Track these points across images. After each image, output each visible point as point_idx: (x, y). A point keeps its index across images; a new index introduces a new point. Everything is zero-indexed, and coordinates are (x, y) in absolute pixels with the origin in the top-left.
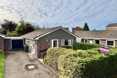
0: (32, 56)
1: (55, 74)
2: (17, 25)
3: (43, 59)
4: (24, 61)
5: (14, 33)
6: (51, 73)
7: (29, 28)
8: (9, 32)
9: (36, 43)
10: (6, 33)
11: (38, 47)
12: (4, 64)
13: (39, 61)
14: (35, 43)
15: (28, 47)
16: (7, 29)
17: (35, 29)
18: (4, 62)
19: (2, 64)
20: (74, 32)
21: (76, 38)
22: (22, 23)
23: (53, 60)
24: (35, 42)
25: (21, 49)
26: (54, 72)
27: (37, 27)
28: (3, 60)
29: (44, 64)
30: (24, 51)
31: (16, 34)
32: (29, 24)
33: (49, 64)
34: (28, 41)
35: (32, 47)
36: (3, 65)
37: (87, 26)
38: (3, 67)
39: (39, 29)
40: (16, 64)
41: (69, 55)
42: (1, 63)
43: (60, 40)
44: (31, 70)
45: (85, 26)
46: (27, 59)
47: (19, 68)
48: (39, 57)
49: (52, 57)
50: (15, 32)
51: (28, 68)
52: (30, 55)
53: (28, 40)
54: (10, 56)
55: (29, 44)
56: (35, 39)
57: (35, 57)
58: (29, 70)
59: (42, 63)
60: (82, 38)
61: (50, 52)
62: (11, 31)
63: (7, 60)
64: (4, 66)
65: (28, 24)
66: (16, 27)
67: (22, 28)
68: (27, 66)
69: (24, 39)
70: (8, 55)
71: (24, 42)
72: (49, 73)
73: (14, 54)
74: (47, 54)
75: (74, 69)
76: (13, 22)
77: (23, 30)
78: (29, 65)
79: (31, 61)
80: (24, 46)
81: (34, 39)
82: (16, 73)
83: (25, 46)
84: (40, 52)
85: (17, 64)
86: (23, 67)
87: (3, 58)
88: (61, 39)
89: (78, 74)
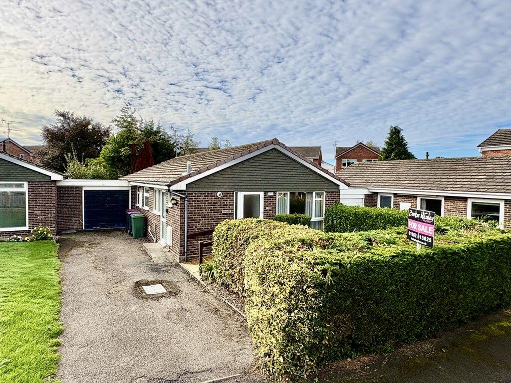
0: (160, 254)
1: (240, 315)
2: (106, 133)
3: (201, 262)
4: (129, 271)
5: (96, 164)
6: (224, 312)
7: (155, 145)
8: (76, 160)
9: (176, 204)
10: (66, 166)
11: (182, 217)
12: (58, 274)
13: (187, 272)
14: (174, 202)
15: (145, 221)
16: (68, 150)
17: (178, 151)
18: (57, 268)
19: (51, 275)
20: (344, 165)
21: (340, 188)
22: (126, 127)
23: (233, 265)
24: (173, 199)
25: (119, 230)
26: (236, 309)
27: (187, 143)
28: (56, 262)
29: (202, 283)
30: (131, 234)
31: (102, 169)
32: (155, 129)
33: (220, 281)
34: (147, 198)
35: (162, 220)
36: (56, 279)
37: (402, 139)
38: (55, 283)
39: (193, 151)
40: (101, 277)
41: (285, 243)
42: (48, 272)
43: (271, 194)
44: (152, 299)
45: (391, 138)
46: (141, 263)
47: (112, 291)
48: (187, 256)
49: (232, 253)
50: (100, 163)
51: (143, 291)
52: (155, 251)
53: (146, 195)
54: (81, 250)
55: (151, 208)
56: (173, 188)
57: (171, 259)
58: (146, 297)
59: (194, 280)
60: (366, 192)
61: (223, 236)
62: (85, 158)
63: (68, 263)
64: (60, 283)
65: (149, 132)
66: (105, 144)
67: (128, 145)
68: (138, 284)
69: (134, 188)
70: (72, 249)
71: (134, 202)
72: (217, 310)
73: (92, 245)
74: (215, 244)
75: (290, 281)
76: (93, 123)
77: (128, 156)
78: (148, 283)
79: (156, 269)
80: (132, 216)
81: (169, 187)
82: (100, 304)
83: (134, 215)
84: (189, 237)
85: (105, 276)
86: (126, 287)
87: (53, 257)
88: (275, 193)
89: (306, 303)
